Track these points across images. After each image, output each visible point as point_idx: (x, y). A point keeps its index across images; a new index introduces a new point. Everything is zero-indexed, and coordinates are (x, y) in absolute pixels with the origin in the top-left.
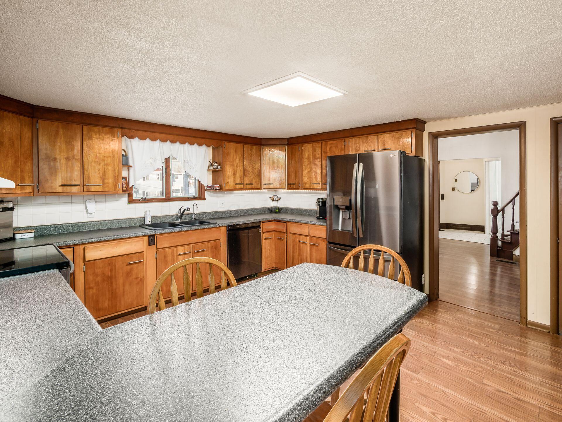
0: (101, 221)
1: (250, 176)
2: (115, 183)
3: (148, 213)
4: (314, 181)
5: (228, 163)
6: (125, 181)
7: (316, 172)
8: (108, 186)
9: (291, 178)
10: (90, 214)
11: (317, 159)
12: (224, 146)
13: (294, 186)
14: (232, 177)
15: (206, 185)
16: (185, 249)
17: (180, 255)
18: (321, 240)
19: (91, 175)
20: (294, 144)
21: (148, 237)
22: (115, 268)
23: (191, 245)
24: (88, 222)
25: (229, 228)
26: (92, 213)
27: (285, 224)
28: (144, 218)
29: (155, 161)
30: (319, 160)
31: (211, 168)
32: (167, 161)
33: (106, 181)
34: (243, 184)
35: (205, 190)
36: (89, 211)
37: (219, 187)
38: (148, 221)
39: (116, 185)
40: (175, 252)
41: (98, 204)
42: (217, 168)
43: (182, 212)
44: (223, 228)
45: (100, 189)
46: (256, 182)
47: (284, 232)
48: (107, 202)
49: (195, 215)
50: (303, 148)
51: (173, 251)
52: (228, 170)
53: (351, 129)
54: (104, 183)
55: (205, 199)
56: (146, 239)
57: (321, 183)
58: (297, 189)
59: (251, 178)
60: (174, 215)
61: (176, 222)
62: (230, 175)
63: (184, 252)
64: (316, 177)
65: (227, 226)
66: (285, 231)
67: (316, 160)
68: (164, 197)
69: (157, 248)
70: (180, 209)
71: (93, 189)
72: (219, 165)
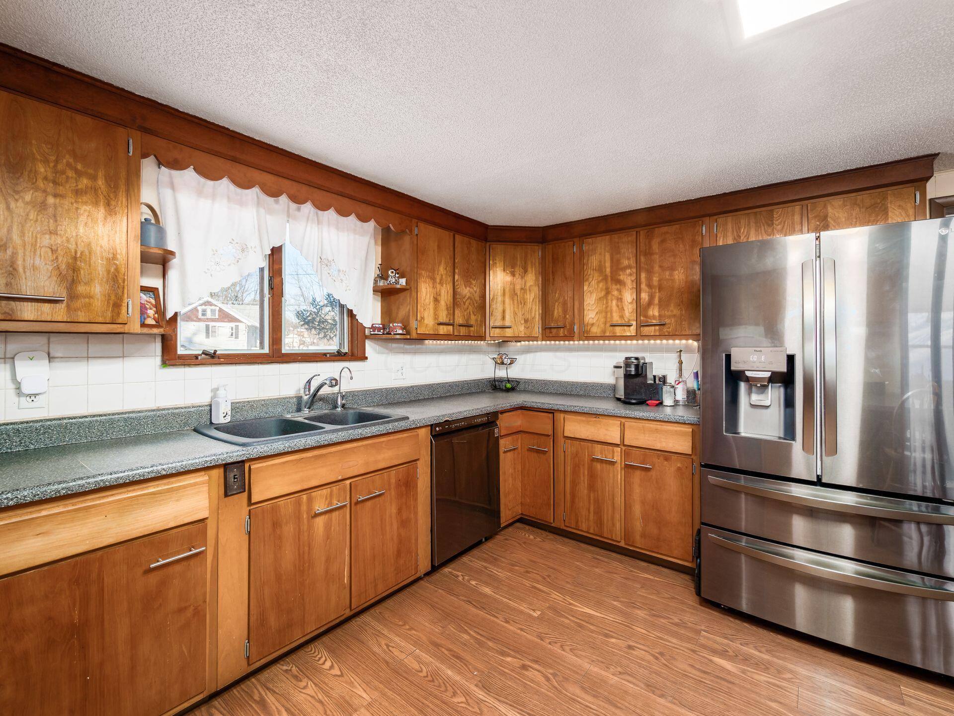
0: (70, 418)
1: (466, 306)
2: (113, 297)
3: (221, 393)
4: (616, 319)
5: (423, 272)
6: (153, 301)
7: (620, 300)
8: (88, 307)
9: (553, 314)
10: (30, 396)
11: (624, 269)
12: (416, 231)
13: (561, 332)
14: (432, 306)
15: (367, 324)
16: (331, 494)
17: (317, 515)
18: (658, 456)
19: (20, 262)
20: (561, 239)
21: (222, 470)
22: (102, 590)
23: (348, 482)
24: (22, 423)
25: (437, 429)
26: (35, 395)
27: (551, 415)
28: (210, 406)
29: (243, 250)
30: (628, 271)
31: (381, 283)
32: (276, 254)
33: (81, 289)
34: (452, 325)
35: (367, 337)
36: (26, 389)
37: (403, 329)
38: (222, 417)
39: (117, 305)
40: (304, 508)
41: (56, 364)
42: (397, 282)
43: (312, 391)
44: (423, 430)
45: (59, 313)
46: (476, 320)
47: (548, 436)
48: (91, 361)
49: (343, 397)
50: (585, 248)
51: (298, 503)
52: (424, 290)
53: (725, 194)
54: (73, 296)
55: (366, 358)
56: (217, 474)
57: (634, 323)
58: (569, 337)
59: (468, 311)
60: (290, 398)
61: (300, 418)
62: (427, 301)
63: (330, 504)
64: (621, 309)
65: (431, 425)
66: (551, 433)
67: (621, 273)
68: (266, 350)
69: (250, 503)
70: (309, 382)
71: (28, 311)
72: (402, 277)
